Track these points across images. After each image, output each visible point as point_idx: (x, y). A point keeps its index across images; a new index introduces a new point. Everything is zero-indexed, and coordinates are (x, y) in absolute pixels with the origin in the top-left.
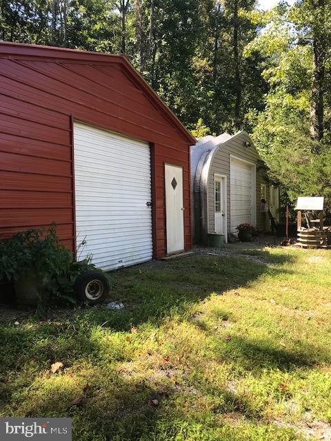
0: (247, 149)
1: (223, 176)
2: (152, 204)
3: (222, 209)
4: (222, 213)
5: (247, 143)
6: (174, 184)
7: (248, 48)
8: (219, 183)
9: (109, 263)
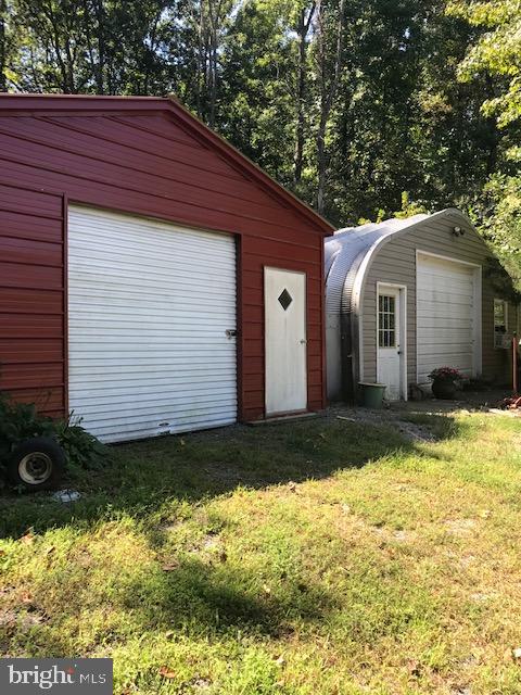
0: (459, 239)
1: (401, 286)
2: (237, 334)
3: (397, 342)
4: (398, 349)
5: (457, 230)
6: (285, 300)
7: (464, 66)
8: (392, 299)
9: (140, 427)
